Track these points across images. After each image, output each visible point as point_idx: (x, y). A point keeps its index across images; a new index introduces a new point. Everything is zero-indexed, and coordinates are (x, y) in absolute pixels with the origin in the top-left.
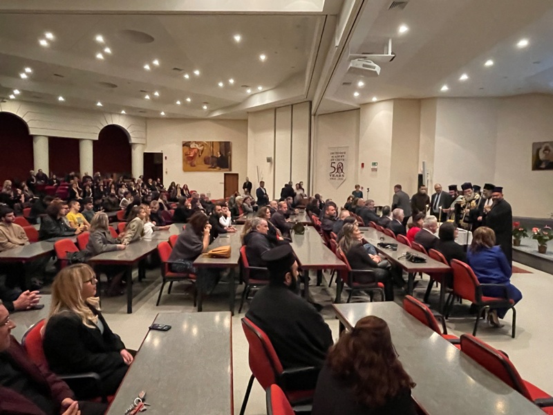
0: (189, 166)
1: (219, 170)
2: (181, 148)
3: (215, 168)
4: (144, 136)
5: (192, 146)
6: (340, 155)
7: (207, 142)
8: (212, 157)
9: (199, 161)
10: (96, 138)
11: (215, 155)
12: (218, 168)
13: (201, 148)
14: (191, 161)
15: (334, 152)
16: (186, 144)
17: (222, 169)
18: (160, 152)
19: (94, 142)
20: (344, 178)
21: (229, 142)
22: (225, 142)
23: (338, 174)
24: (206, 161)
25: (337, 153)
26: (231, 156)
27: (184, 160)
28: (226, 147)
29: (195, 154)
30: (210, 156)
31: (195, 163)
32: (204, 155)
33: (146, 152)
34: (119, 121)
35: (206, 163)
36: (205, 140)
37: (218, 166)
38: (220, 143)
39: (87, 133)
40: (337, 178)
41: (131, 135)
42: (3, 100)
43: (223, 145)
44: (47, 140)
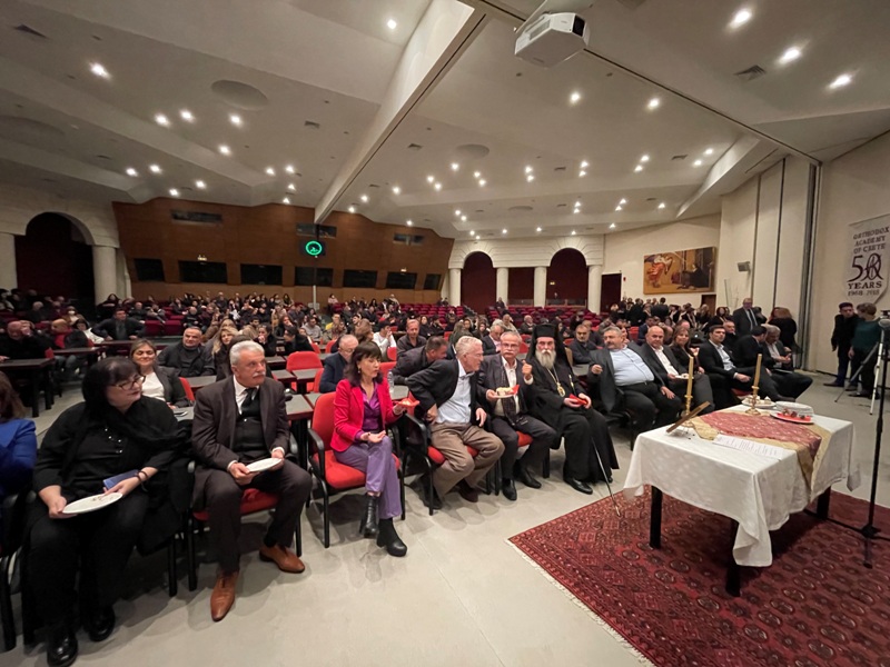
0: (651, 287)
1: (694, 291)
2: (642, 264)
3: (687, 287)
4: (601, 256)
5: (656, 261)
7: (678, 253)
8: (684, 272)
9: (665, 279)
10: (549, 264)
11: (688, 269)
12: (692, 287)
13: (667, 262)
14: (652, 280)
15: (861, 231)
16: (649, 260)
17: (698, 289)
18: (618, 272)
20: (882, 289)
21: (711, 248)
22: (705, 249)
23: (868, 281)
24: (675, 279)
25: (868, 234)
26: (714, 267)
27: (645, 280)
28: (707, 257)
29: (660, 271)
30: (680, 271)
31: (659, 282)
32: (671, 272)
33: (604, 273)
35: (674, 282)
36: (674, 250)
37: (693, 284)
38: (697, 251)
39: (539, 260)
40: (865, 290)
41: (586, 257)
42: (473, 241)
43: (702, 252)
44: (507, 271)
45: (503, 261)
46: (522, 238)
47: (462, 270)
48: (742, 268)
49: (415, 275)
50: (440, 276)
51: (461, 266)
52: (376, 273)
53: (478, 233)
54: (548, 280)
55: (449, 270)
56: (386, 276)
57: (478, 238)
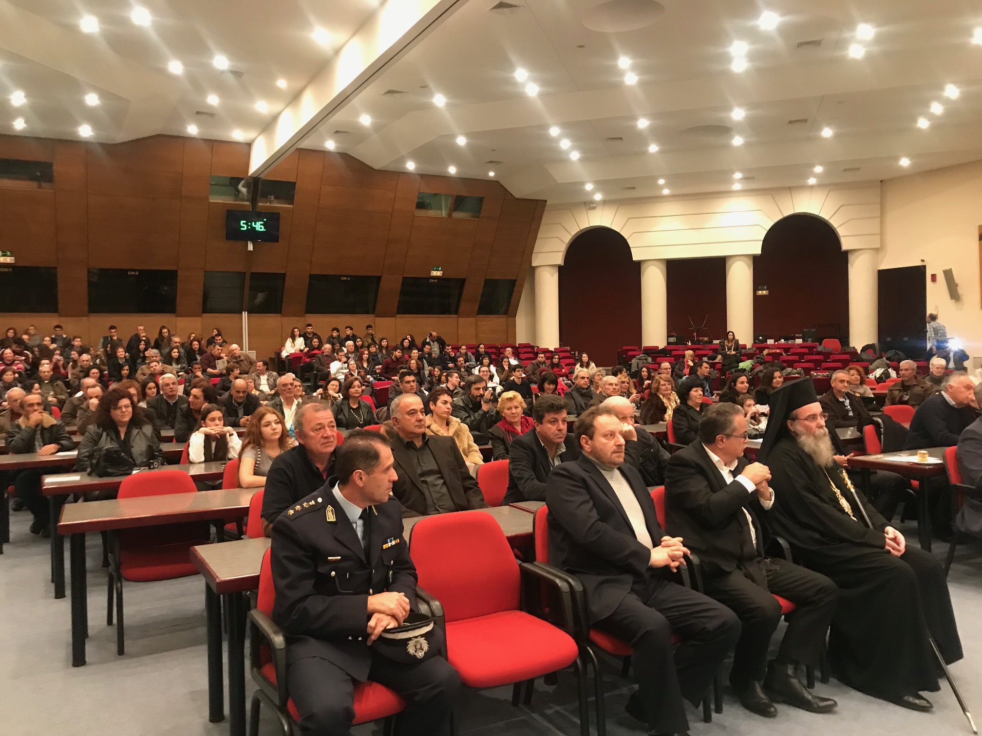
2: (975, 244)
4: (877, 229)
10: (758, 250)
18: (918, 263)
19: (755, 259)
33: (883, 265)
34: (811, 202)
39: (739, 243)
41: (841, 231)
42: (589, 205)
44: (664, 268)
45: (653, 246)
47: (561, 269)
49: (463, 281)
50: (513, 282)
51: (559, 260)
52: (378, 280)
53: (601, 184)
55: (533, 269)
56: (398, 286)
57: (598, 197)
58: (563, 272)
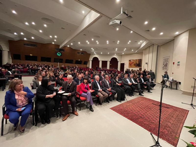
0: (130, 66)
1: (138, 67)
2: (128, 61)
4: (121, 59)
5: (131, 61)
6: (167, 60)
7: (135, 60)
8: (136, 63)
9: (133, 65)
11: (137, 63)
13: (133, 61)
14: (130, 65)
15: (165, 59)
16: (130, 61)
20: (167, 69)
21: (141, 59)
22: (140, 59)
23: (165, 67)
25: (166, 59)
26: (141, 63)
28: (140, 61)
29: (132, 63)
32: (134, 63)
33: (121, 63)
34: (115, 56)
35: (134, 65)
36: (134, 59)
37: (138, 66)
38: (139, 59)
39: (109, 60)
40: (165, 69)
41: (118, 59)
42: (95, 54)
43: (139, 60)
44: (102, 61)
45: (101, 59)
46: (105, 55)
48: (146, 63)
49: (82, 61)
50: (87, 62)
51: (92, 60)
52: (73, 60)
53: (96, 53)
54: (110, 64)
55: (89, 61)
56: (75, 61)
57: (96, 54)
58: (92, 61)
